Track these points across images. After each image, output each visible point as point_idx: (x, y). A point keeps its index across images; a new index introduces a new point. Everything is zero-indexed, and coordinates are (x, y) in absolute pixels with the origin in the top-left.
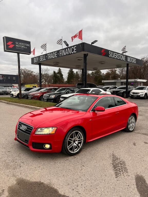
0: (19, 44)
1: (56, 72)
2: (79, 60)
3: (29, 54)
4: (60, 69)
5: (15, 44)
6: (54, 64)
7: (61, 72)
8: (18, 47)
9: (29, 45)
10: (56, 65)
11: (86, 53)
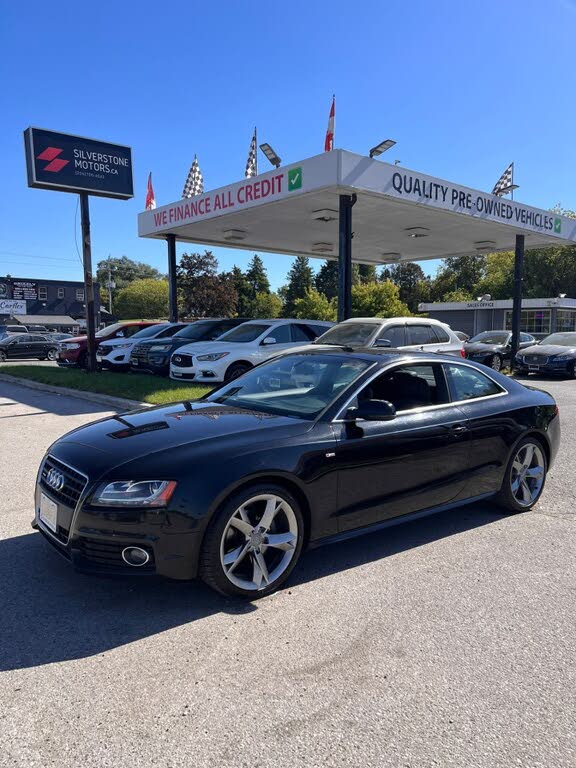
0: (85, 155)
1: (242, 273)
2: (323, 219)
3: (125, 198)
5: (72, 158)
6: (228, 239)
7: (264, 271)
8: (83, 170)
9: (122, 162)
10: (232, 241)
11: (350, 193)
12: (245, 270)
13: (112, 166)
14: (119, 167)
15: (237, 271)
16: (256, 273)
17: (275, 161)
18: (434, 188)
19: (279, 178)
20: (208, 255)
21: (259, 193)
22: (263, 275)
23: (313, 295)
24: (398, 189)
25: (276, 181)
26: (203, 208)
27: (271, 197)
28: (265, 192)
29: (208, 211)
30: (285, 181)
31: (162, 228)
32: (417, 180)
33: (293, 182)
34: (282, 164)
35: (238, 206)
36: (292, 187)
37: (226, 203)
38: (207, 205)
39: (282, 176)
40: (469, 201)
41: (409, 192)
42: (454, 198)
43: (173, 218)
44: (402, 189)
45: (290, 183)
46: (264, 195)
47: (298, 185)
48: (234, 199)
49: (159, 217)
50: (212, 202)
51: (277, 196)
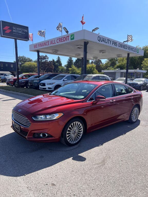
0: (16, 29)
1: (55, 61)
2: (79, 48)
3: (27, 41)
4: (59, 57)
5: (12, 29)
6: (53, 52)
7: (61, 61)
8: (15, 33)
9: (26, 31)
10: (55, 53)
11: (87, 41)
12: (56, 60)
13: (23, 32)
14: (25, 32)
15: (53, 60)
16: (59, 61)
17: (67, 32)
18: (108, 41)
19: (68, 37)
20: (46, 56)
21: (63, 40)
22: (60, 62)
23: (74, 67)
24: (99, 41)
25: (67, 38)
26: (47, 44)
27: (66, 42)
28: (64, 40)
29: (48, 45)
30: (70, 38)
31: (36, 49)
32: (104, 38)
33: (72, 38)
34: (69, 33)
35: (57, 44)
36: (71, 39)
37: (54, 43)
38: (48, 43)
39: (69, 36)
40: (116, 44)
41: (102, 41)
42: (113, 43)
43: (39, 46)
44: (100, 41)
45: (71, 38)
46: (64, 41)
47: (73, 39)
48: (56, 42)
49: (35, 46)
50: (50, 42)
51: (68, 41)
